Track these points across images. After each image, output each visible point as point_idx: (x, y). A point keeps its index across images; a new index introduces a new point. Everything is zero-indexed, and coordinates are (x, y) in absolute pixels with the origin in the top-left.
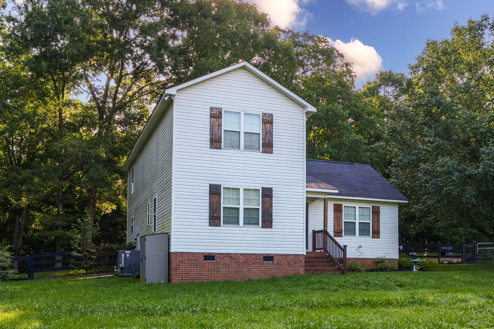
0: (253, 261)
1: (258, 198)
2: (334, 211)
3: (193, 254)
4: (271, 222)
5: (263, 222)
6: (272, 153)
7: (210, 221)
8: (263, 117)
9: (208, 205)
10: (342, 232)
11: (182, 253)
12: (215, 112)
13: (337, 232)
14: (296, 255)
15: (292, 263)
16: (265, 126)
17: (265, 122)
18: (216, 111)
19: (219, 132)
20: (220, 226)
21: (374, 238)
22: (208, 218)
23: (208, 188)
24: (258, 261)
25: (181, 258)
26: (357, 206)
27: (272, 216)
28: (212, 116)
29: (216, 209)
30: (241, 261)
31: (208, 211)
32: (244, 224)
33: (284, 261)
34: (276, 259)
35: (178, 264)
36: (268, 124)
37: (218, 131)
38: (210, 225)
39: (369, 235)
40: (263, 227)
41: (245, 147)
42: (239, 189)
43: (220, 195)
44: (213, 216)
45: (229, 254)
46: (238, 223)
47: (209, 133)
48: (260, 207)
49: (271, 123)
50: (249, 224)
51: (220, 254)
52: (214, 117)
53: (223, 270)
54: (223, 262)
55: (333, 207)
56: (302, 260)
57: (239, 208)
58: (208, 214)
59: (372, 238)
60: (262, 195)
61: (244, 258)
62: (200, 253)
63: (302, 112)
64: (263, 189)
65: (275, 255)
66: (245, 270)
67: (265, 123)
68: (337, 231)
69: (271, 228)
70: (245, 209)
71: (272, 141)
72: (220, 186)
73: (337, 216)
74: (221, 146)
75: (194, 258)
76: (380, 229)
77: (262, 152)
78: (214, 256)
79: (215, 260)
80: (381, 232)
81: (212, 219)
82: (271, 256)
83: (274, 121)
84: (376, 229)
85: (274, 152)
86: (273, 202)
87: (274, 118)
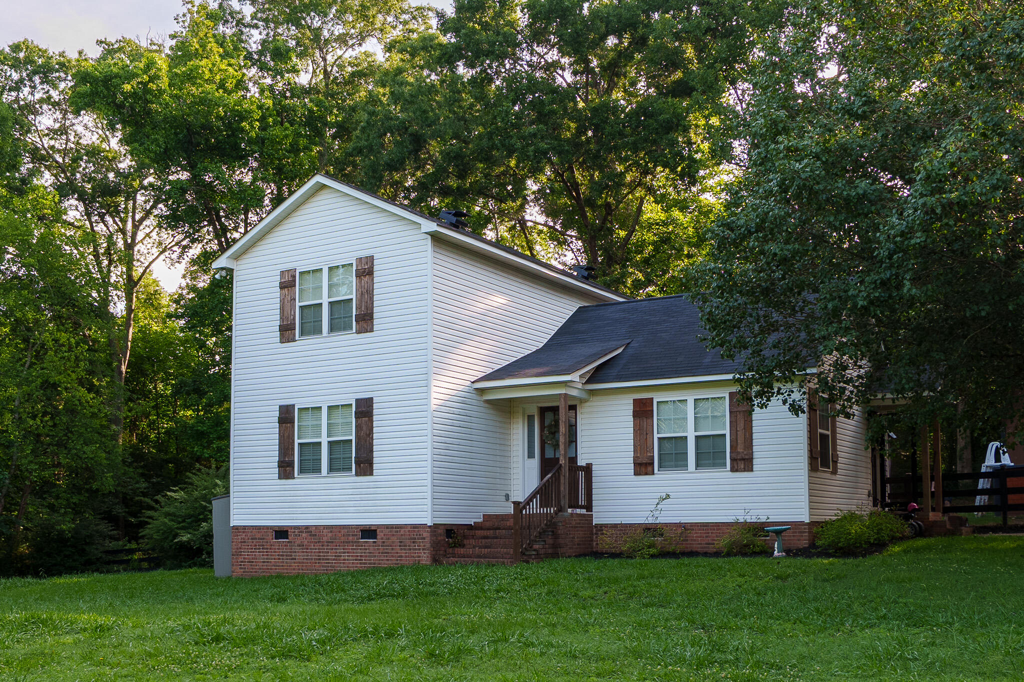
0: (343, 539)
1: (349, 420)
2: (634, 417)
3: (259, 528)
4: (371, 464)
5: (358, 464)
6: (372, 330)
7: (279, 471)
8: (357, 266)
9: (276, 441)
10: (653, 464)
11: (244, 527)
12: (286, 278)
13: (641, 464)
14: (414, 526)
15: (408, 542)
16: (360, 282)
18: (288, 276)
19: (293, 313)
20: (294, 478)
21: (737, 471)
22: (277, 464)
23: (277, 413)
24: (351, 538)
25: (244, 536)
26: (690, 397)
27: (372, 451)
28: (283, 286)
29: (289, 448)
30: (325, 539)
31: (276, 453)
33: (394, 539)
34: (380, 535)
35: (240, 545)
36: (365, 276)
37: (291, 311)
38: (280, 477)
39: (725, 465)
40: (357, 474)
41: (330, 329)
42: (321, 407)
43: (293, 422)
44: (283, 462)
45: (307, 527)
46: (319, 470)
47: (279, 317)
48: (353, 438)
49: (371, 273)
50: (338, 469)
52: (285, 287)
53: (300, 556)
54: (299, 541)
55: (632, 407)
56: (425, 534)
57: (321, 443)
58: (278, 459)
59: (732, 470)
60: (356, 413)
61: (330, 534)
62: (267, 527)
64: (358, 402)
65: (380, 526)
66: (331, 555)
67: (360, 276)
68: (640, 461)
69: (371, 474)
71: (373, 307)
72: (294, 405)
73: (641, 428)
74: (295, 335)
75: (258, 536)
76: (755, 449)
77: (356, 333)
78: (287, 531)
79: (287, 538)
80: (755, 455)
81: (282, 467)
82: (373, 528)
83: (375, 268)
84: (740, 449)
85: (375, 328)
86: (375, 424)
87: (375, 262)
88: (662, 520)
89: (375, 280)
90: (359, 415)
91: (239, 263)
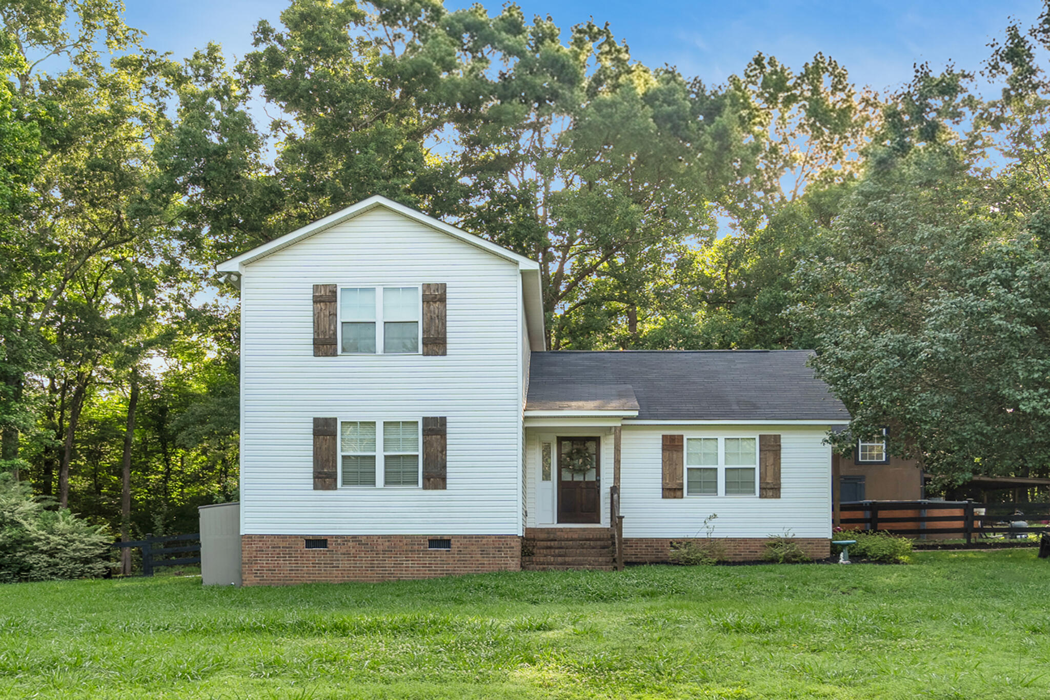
0: (405, 548)
1: (414, 437)
2: (663, 450)
3: (284, 537)
4: (444, 479)
5: (426, 478)
6: (444, 354)
7: (314, 482)
8: (424, 291)
9: (311, 453)
10: (682, 489)
11: (262, 536)
12: (323, 293)
13: (670, 489)
14: (500, 537)
15: (492, 551)
16: (429, 307)
17: (427, 300)
18: (325, 291)
19: (332, 328)
20: (335, 488)
21: (766, 497)
22: (311, 475)
23: (311, 425)
24: (416, 547)
25: (260, 544)
26: (721, 436)
27: (445, 467)
28: (317, 300)
29: (328, 460)
30: (380, 548)
31: (311, 464)
32: (387, 482)
33: (474, 548)
34: (455, 544)
35: (254, 554)
36: (435, 302)
37: (330, 325)
38: (315, 488)
39: (754, 492)
40: (425, 487)
41: (386, 349)
42: (374, 423)
43: (334, 435)
44: (320, 473)
45: (354, 537)
46: (373, 483)
47: (311, 330)
48: (420, 453)
49: (443, 299)
50: (397, 483)
51: (337, 537)
52: (320, 302)
53: (344, 564)
54: (344, 550)
55: (661, 442)
56: (513, 544)
57: (374, 457)
58: (312, 470)
59: (761, 497)
60: (424, 430)
61: (387, 543)
62: (296, 536)
63: (512, 273)
64: (426, 420)
65: (453, 536)
66: (389, 563)
67: (428, 302)
68: (669, 486)
69: (445, 488)
70: (387, 458)
71: (445, 333)
72: (335, 419)
73: (671, 459)
74: (336, 350)
75: (286, 544)
76: (782, 480)
77: (423, 355)
78: (326, 540)
79: (326, 547)
80: (783, 486)
81: (319, 478)
82: (445, 538)
83: (448, 295)
84: (769, 480)
85: (448, 352)
86: (448, 442)
87: (448, 290)
88: (713, 536)
89: (448, 307)
90: (426, 433)
91: (248, 269)
